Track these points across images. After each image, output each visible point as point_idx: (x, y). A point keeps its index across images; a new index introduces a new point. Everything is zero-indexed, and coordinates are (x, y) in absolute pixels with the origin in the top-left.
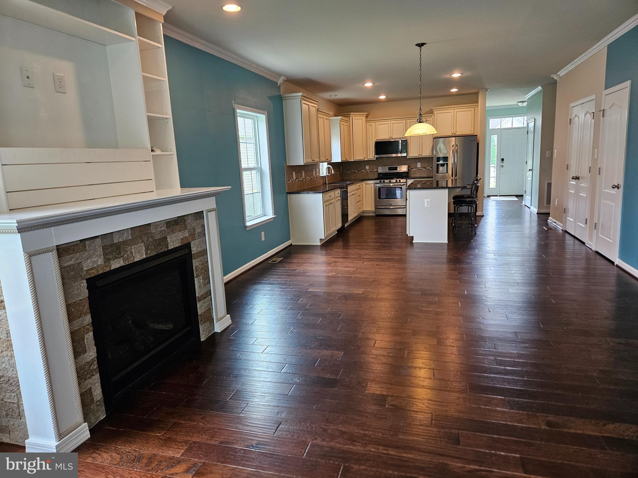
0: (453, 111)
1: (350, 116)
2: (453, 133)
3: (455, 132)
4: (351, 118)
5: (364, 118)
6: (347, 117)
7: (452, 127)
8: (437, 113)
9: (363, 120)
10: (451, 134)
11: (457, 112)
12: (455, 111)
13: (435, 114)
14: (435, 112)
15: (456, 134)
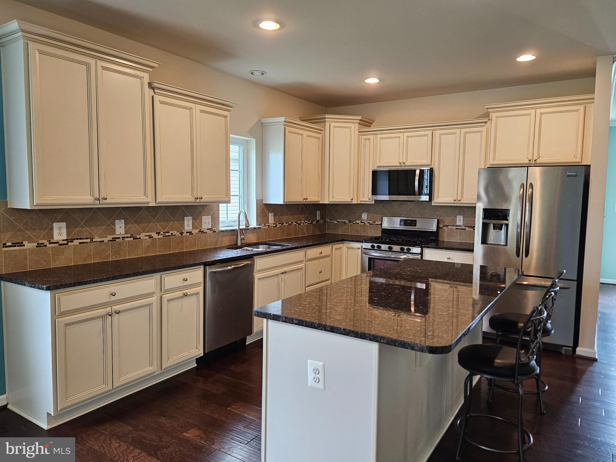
0: (532, 112)
1: (325, 122)
2: (530, 158)
3: (535, 158)
4: (327, 124)
5: (355, 127)
6: (320, 122)
7: (529, 146)
8: (497, 117)
9: (353, 128)
10: (528, 162)
11: (542, 114)
12: (539, 111)
13: (494, 118)
14: (493, 116)
15: (537, 161)
